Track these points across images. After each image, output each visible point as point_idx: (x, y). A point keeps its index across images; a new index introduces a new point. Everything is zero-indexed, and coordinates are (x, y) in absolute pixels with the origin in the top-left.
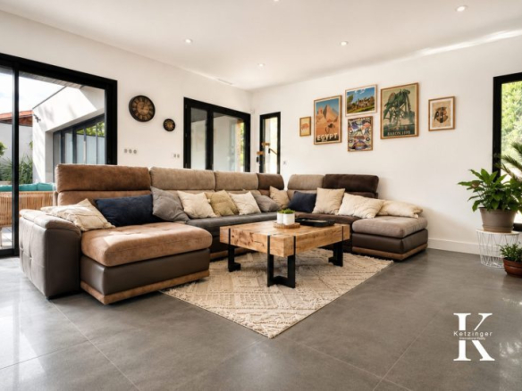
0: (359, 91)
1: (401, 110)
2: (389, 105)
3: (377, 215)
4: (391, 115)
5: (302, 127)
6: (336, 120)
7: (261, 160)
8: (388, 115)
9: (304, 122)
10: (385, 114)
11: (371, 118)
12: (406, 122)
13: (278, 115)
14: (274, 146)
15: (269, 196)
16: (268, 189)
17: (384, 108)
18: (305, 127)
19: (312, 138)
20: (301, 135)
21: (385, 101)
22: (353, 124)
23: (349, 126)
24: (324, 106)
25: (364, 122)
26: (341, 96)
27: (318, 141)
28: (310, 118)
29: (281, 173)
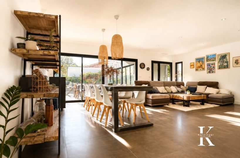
0: (211, 55)
1: (224, 61)
2: (220, 59)
3: (217, 93)
4: (221, 62)
5: (191, 66)
6: (203, 64)
7: (176, 77)
8: (220, 62)
9: (191, 64)
10: (219, 62)
11: (215, 63)
12: (226, 64)
13: (182, 63)
14: (180, 73)
15: (180, 88)
16: (180, 86)
17: (219, 60)
18: (192, 66)
19: (195, 69)
20: (190, 68)
21: (219, 58)
22: (209, 65)
23: (207, 66)
24: (199, 60)
25: (212, 64)
26: (204, 57)
27: (197, 70)
28: (194, 63)
29: (183, 81)
